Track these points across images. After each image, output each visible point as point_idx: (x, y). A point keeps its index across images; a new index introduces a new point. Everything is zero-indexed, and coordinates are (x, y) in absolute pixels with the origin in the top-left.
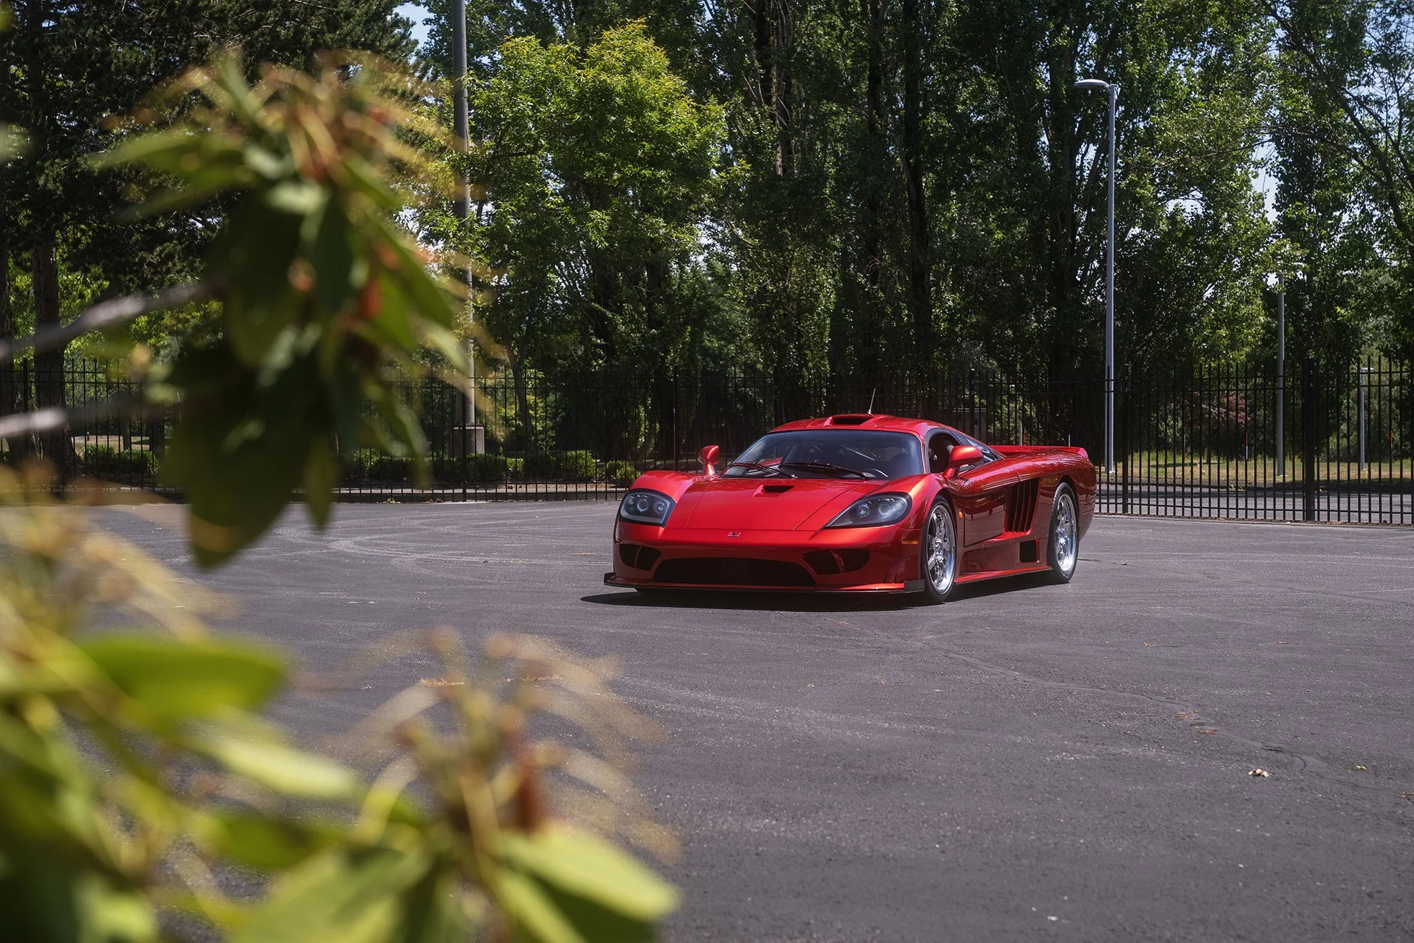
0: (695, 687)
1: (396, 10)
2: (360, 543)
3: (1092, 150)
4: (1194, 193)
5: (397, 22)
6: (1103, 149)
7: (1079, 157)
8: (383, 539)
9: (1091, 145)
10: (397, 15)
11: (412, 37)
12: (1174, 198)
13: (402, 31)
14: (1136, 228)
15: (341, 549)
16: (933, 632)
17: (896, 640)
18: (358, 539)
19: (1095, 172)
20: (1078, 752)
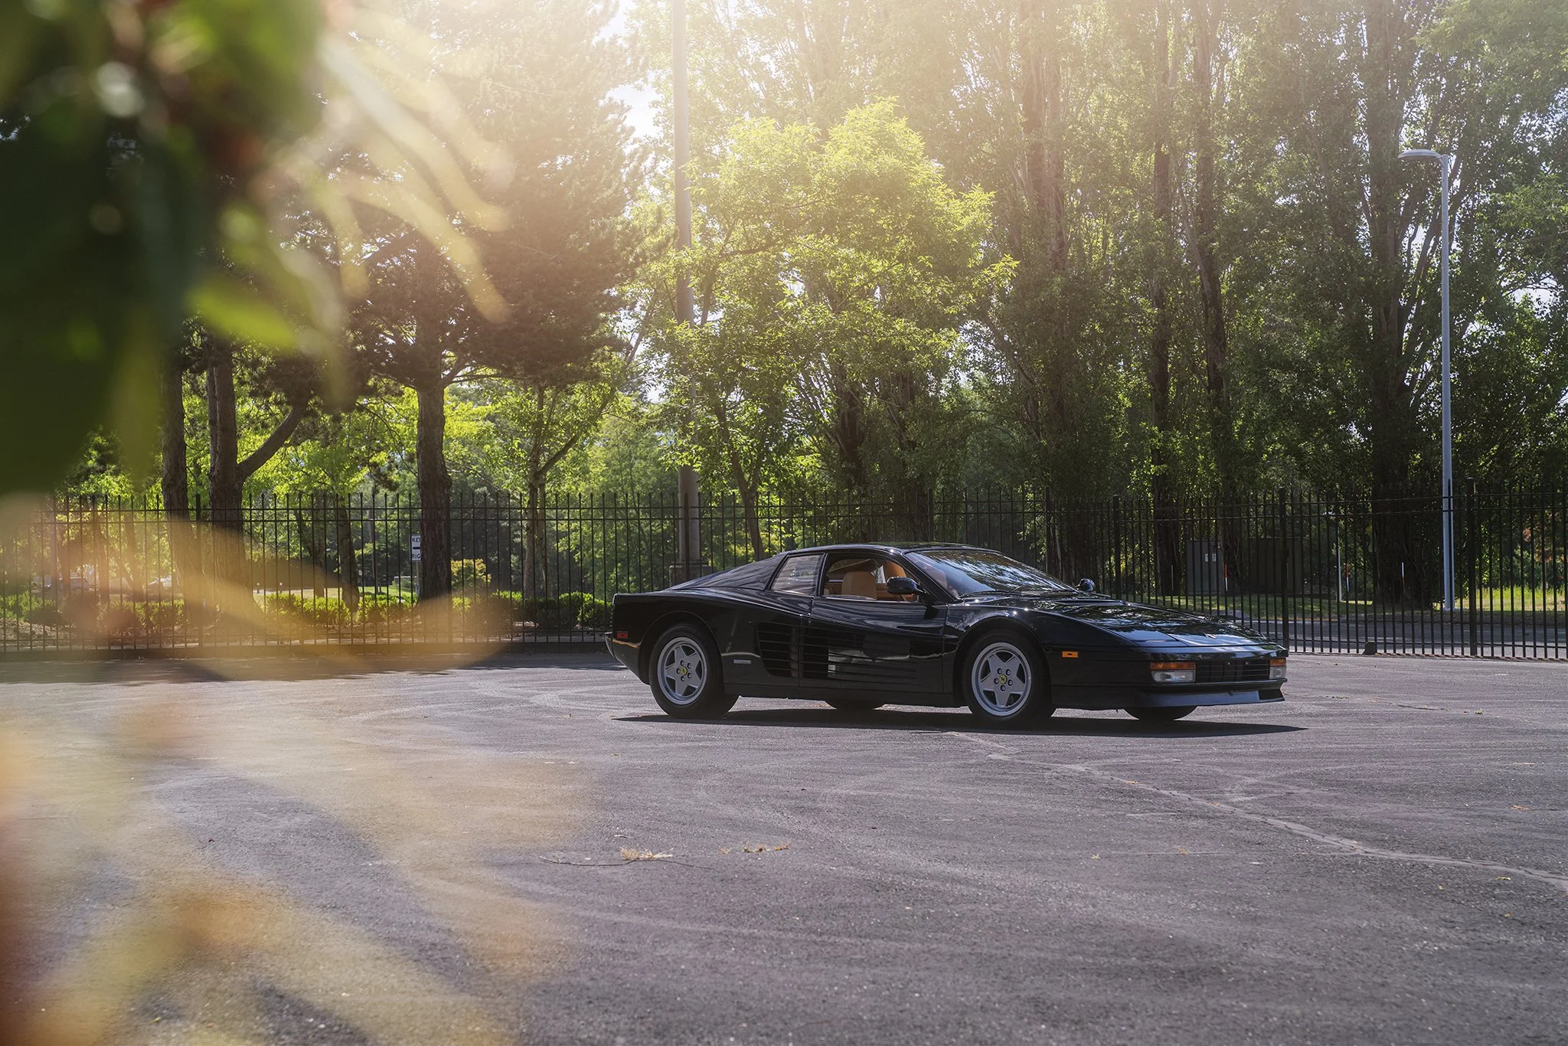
0: (952, 860)
1: (609, 94)
2: (566, 697)
3: (1422, 232)
4: (1545, 281)
5: (612, 107)
6: (1434, 231)
7: (1406, 240)
8: (591, 692)
9: (1420, 227)
10: (611, 99)
11: (628, 123)
12: (1521, 288)
13: (615, 116)
14: (1476, 323)
15: (542, 703)
16: (1248, 793)
17: (1200, 802)
18: (563, 692)
19: (1424, 261)
20: (1443, 939)
